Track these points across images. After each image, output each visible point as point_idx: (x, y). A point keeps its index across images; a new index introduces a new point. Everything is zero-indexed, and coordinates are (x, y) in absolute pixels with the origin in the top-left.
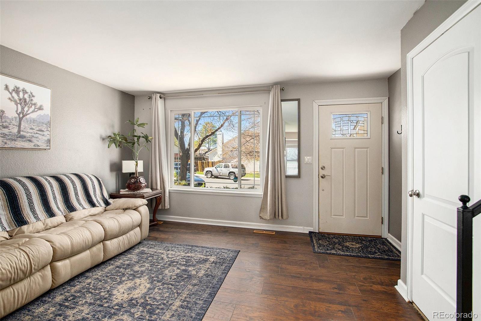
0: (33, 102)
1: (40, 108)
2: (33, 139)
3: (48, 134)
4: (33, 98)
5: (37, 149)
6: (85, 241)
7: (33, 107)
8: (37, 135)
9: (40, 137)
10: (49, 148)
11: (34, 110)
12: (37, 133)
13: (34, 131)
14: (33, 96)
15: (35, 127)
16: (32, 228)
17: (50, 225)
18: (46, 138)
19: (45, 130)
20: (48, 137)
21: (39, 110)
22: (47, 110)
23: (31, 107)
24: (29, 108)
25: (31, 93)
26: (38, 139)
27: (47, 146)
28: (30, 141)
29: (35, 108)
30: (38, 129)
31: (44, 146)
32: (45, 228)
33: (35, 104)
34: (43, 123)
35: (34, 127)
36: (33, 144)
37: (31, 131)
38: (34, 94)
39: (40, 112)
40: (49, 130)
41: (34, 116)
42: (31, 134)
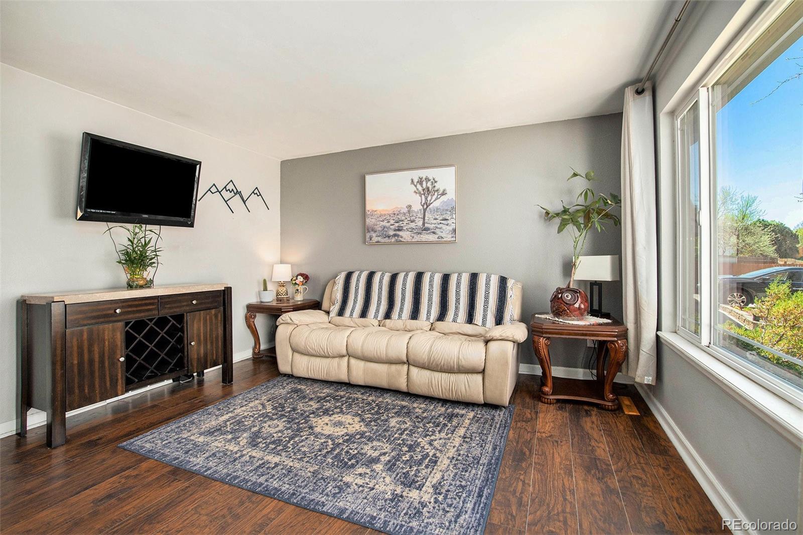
0: (436, 189)
1: (444, 194)
2: (437, 231)
3: (453, 223)
4: (435, 184)
5: (440, 242)
6: (377, 350)
7: (436, 194)
8: (441, 226)
9: (444, 227)
10: (454, 239)
11: (437, 197)
12: (440, 223)
13: (438, 221)
14: (436, 182)
15: (439, 216)
16: (393, 325)
17: (408, 327)
18: (450, 228)
19: (449, 218)
20: (453, 226)
21: (443, 195)
22: (451, 195)
23: (434, 194)
24: (432, 196)
25: (434, 179)
26: (442, 230)
27: (452, 237)
28: (434, 233)
29: (438, 195)
30: (441, 218)
31: (449, 238)
32: (404, 329)
33: (437, 190)
34: (447, 210)
35: (437, 217)
36: (437, 236)
37: (435, 221)
38: (436, 179)
39: (444, 198)
40: (454, 217)
41: (436, 204)
42: (434, 226)
